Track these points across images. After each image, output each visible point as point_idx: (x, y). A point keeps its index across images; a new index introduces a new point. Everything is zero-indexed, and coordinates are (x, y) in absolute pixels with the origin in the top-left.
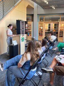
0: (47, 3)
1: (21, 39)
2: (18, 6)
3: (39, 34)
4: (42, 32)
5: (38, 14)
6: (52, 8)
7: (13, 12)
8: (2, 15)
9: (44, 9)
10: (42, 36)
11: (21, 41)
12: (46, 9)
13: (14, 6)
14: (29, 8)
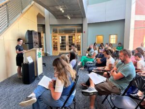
0: (63, 11)
1: (38, 54)
2: (26, 13)
3: (53, 49)
4: (57, 45)
5: (50, 25)
6: (67, 18)
7: (20, 20)
8: (7, 23)
9: (57, 18)
10: (57, 50)
11: (38, 57)
12: (60, 18)
13: (22, 13)
14: (40, 17)
